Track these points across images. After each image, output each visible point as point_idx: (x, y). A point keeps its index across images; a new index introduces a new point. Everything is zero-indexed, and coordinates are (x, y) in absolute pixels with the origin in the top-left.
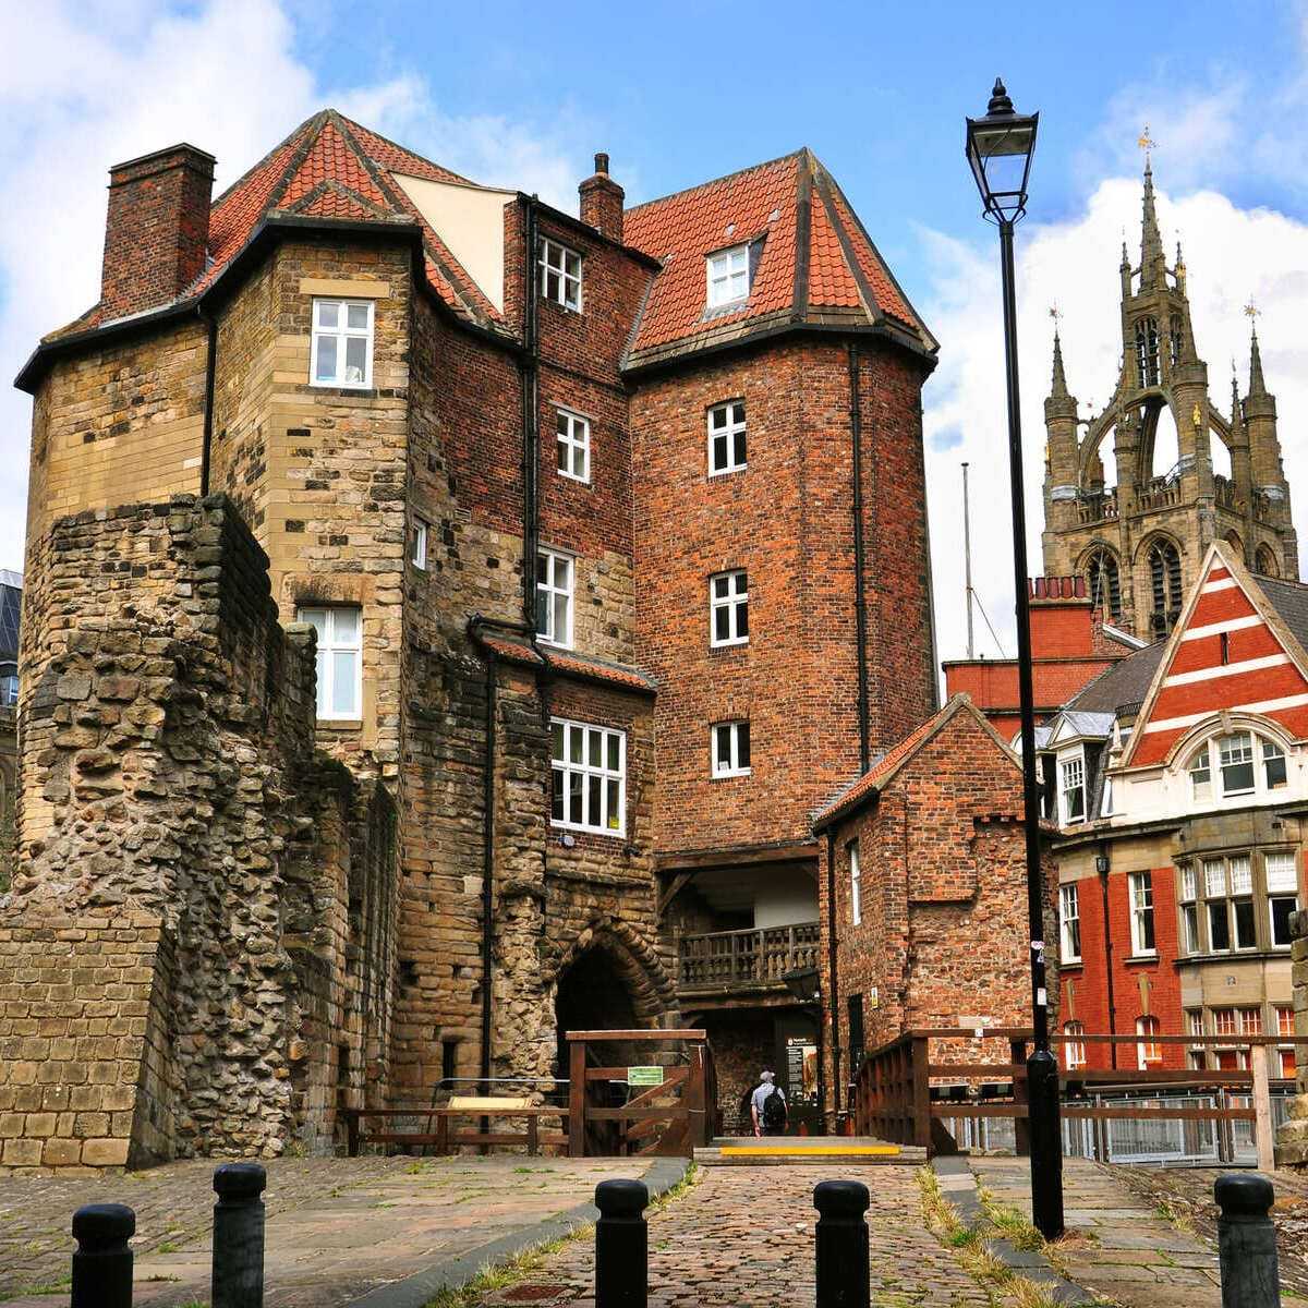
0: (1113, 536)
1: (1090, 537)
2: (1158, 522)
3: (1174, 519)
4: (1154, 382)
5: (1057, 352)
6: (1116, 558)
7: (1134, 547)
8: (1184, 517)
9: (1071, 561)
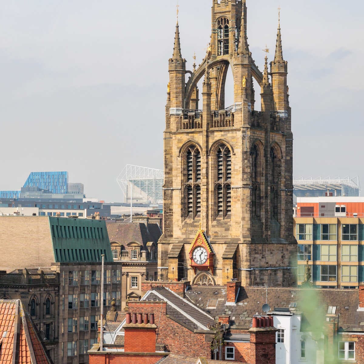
0: (200, 139)
1: (188, 137)
2: (222, 135)
3: (230, 135)
4: (226, 52)
5: (178, 33)
6: (200, 150)
7: (210, 146)
8: (234, 135)
9: (178, 148)
